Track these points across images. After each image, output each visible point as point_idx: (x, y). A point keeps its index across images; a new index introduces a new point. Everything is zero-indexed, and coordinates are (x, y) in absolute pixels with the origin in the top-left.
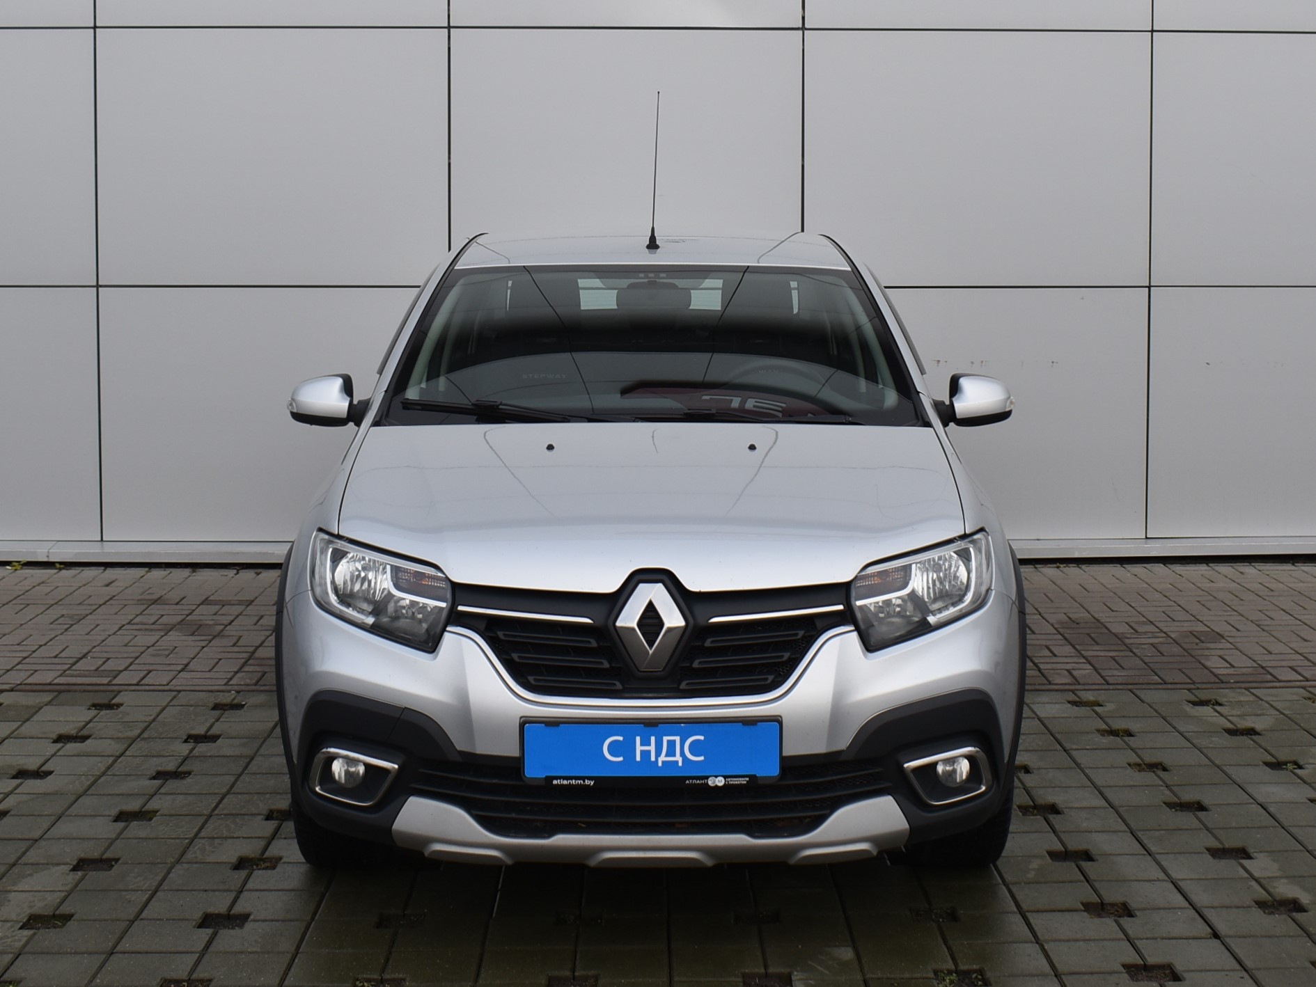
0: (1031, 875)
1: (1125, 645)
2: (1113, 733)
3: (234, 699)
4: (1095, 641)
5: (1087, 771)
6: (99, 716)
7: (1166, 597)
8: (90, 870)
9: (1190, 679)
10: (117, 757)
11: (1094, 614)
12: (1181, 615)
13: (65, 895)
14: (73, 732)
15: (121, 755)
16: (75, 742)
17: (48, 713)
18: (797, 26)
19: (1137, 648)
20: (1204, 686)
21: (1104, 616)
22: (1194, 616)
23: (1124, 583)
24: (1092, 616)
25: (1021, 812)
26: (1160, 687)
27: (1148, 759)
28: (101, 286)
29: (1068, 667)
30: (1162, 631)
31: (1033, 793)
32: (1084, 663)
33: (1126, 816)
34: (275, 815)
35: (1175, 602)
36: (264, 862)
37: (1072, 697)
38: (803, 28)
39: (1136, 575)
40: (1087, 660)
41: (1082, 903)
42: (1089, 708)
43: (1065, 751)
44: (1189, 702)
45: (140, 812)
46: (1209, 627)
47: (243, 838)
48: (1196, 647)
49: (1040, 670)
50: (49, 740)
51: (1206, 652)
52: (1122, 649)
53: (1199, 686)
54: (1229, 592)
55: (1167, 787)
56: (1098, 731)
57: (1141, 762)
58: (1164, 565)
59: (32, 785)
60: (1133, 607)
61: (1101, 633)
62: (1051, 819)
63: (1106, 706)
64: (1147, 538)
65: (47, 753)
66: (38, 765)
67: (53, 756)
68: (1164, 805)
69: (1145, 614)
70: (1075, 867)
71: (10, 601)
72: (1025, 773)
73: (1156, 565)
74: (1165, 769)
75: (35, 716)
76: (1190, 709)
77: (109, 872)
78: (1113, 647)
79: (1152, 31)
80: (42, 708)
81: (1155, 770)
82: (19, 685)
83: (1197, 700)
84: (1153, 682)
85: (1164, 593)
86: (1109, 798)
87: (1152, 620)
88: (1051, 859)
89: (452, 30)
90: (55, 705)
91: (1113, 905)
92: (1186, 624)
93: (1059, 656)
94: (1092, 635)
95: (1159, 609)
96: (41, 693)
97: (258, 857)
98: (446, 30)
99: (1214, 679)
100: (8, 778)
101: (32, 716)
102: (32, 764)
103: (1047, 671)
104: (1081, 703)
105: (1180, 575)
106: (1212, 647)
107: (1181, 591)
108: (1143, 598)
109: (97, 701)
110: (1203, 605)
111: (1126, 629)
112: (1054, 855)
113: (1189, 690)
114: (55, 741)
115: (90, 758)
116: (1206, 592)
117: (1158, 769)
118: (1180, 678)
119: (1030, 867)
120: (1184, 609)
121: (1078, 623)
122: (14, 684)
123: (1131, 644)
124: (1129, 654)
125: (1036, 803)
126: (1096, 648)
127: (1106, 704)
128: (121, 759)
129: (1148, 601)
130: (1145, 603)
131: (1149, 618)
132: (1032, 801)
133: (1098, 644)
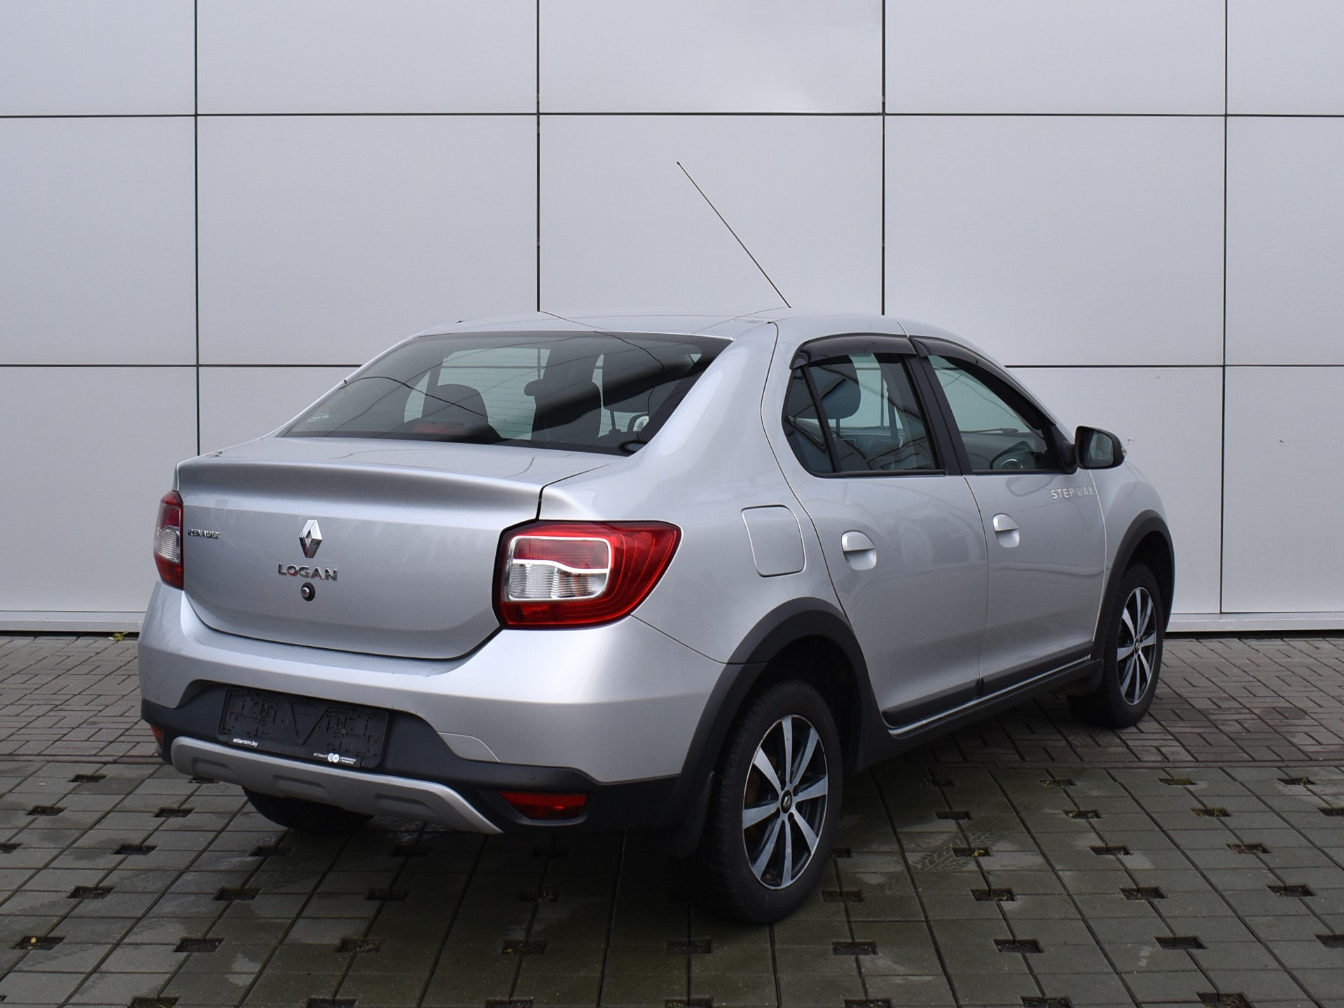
0: (1143, 963)
1: (1210, 721)
2: (1209, 812)
4: (1180, 717)
5: (1187, 853)
6: (200, 789)
7: (1245, 672)
8: (194, 951)
9: (1280, 757)
10: (218, 832)
11: (1175, 689)
12: (1262, 691)
13: (170, 978)
14: (175, 806)
15: (223, 830)
16: (177, 816)
17: (150, 787)
18: (877, 112)
19: (1222, 725)
20: (1293, 764)
21: (1186, 691)
22: (1275, 692)
23: (1201, 658)
24: (1173, 691)
25: (1124, 895)
26: (1250, 764)
27: (1247, 841)
28: (201, 366)
29: (1156, 743)
30: (1244, 707)
31: (1135, 875)
32: (1171, 739)
33: (1230, 900)
34: (377, 894)
35: (1254, 677)
36: (367, 944)
37: (1164, 776)
38: (884, 115)
39: (1212, 650)
40: (1173, 736)
41: (1198, 994)
42: (1181, 786)
43: (1162, 831)
44: (1280, 780)
45: (242, 890)
46: (1291, 703)
47: (346, 918)
48: (1280, 724)
49: (1128, 747)
50: (151, 814)
51: (1292, 729)
52: (1207, 725)
53: (1289, 764)
54: (1307, 667)
55: (1269, 869)
56: (1194, 810)
57: (1241, 844)
58: (1240, 640)
59: (135, 860)
60: (1213, 683)
61: (1184, 709)
62: (1156, 903)
63: (1198, 784)
64: (1221, 613)
65: (150, 828)
66: (141, 839)
67: (155, 830)
68: (1268, 889)
69: (1226, 689)
70: (1186, 955)
71: (112, 672)
72: (1125, 854)
73: (1232, 639)
74: (1265, 851)
75: (138, 789)
76: (1281, 787)
77: (213, 953)
78: (1198, 724)
79: (1226, 115)
80: (144, 780)
81: (1256, 851)
82: (122, 757)
83: (1288, 778)
84: (1242, 759)
85: (1243, 668)
86: (1212, 881)
87: (1234, 696)
88: (1162, 946)
89: (541, 116)
90: (158, 778)
91: (1229, 996)
92: (1268, 700)
93: (1146, 733)
94: (1176, 711)
95: (1240, 684)
96: (144, 766)
97: (361, 938)
98: (536, 117)
99: (1303, 757)
100: (112, 854)
101: (134, 790)
102: (135, 839)
103: (1135, 748)
104: (1173, 781)
105: (1256, 650)
106: (1297, 724)
107: (1259, 666)
108: (1222, 673)
110: (1283, 681)
111: (1209, 705)
112: (1163, 942)
113: (1279, 768)
114: (158, 815)
115: (192, 832)
116: (1284, 667)
117: (1258, 850)
118: (1269, 755)
119: (1141, 955)
120: (1264, 684)
122: (117, 756)
123: (1216, 720)
124: (1215, 730)
125: (1139, 886)
126: (1182, 724)
127: (1198, 782)
128: (222, 834)
129: (1227, 676)
130: (1225, 678)
131: (1231, 694)
132: (1135, 884)
133: (1183, 720)
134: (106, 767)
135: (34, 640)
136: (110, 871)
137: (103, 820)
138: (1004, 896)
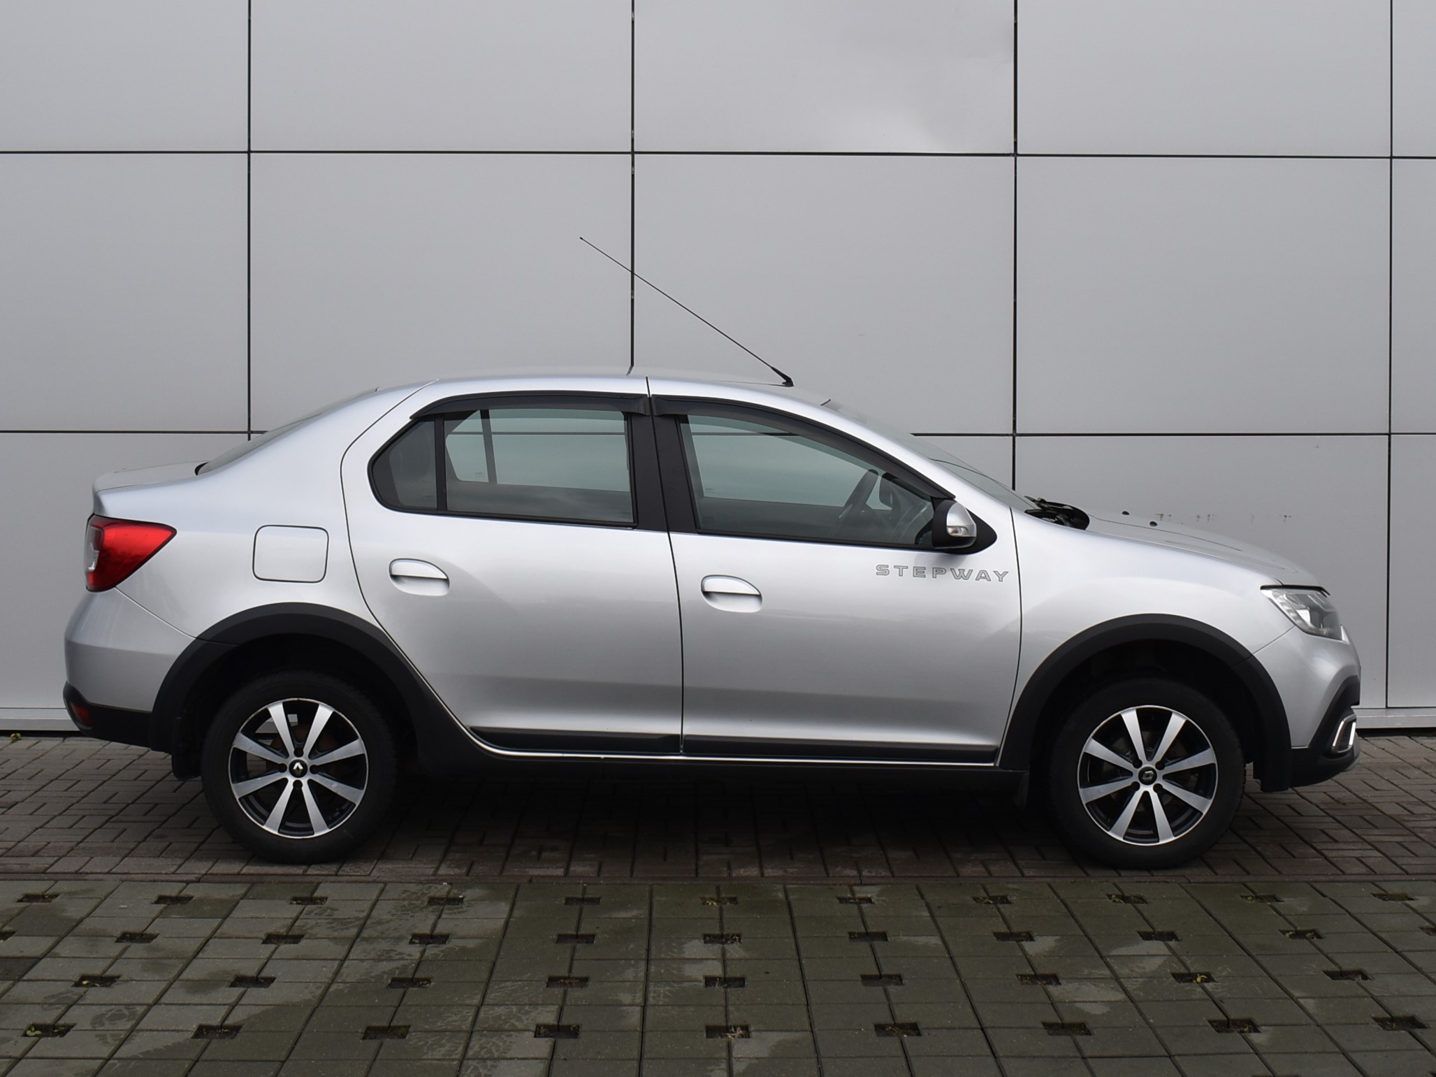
1: (1407, 829)
3: (449, 892)
4: (1372, 825)
5: (1433, 977)
6: (304, 912)
7: (1427, 773)
10: (341, 960)
11: (1357, 793)
14: (283, 931)
15: (345, 958)
16: (286, 943)
17: (247, 909)
18: (1009, 152)
19: (1421, 833)
21: (1369, 795)
23: (1374, 757)
24: (1355, 795)
25: (1379, 1026)
28: (253, 432)
29: (1357, 854)
31: (1385, 1002)
32: (1371, 849)
34: (542, 1030)
37: (1377, 891)
38: (1016, 154)
39: (1383, 749)
40: (1372, 845)
42: (1400, 903)
43: (1397, 952)
45: (389, 1027)
47: (518, 1059)
49: (1326, 858)
50: (258, 940)
52: (1405, 833)
56: (1422, 929)
58: (1410, 737)
59: (256, 995)
60: (1396, 786)
61: (1374, 815)
62: (1419, 1034)
63: (1418, 900)
64: (1387, 708)
65: (262, 956)
66: (256, 969)
67: (269, 959)
69: (1413, 793)
71: (164, 778)
73: (1401, 737)
75: (234, 912)
78: (1396, 833)
79: (1391, 157)
80: (238, 903)
82: (204, 875)
85: (1423, 769)
87: (1424, 800)
89: (636, 155)
90: (253, 899)
93: (1340, 842)
94: (1366, 817)
95: (1425, 788)
96: (233, 885)
98: (630, 156)
100: (227, 986)
101: (231, 912)
102: (250, 970)
103: (1335, 859)
104: (1389, 897)
105: (1431, 749)
108: (1403, 774)
109: (298, 895)
111: (1400, 811)
114: (265, 942)
115: (312, 961)
121: (1344, 804)
122: (199, 874)
123: (1413, 827)
124: (1415, 839)
125: (1393, 1015)
126: (1376, 832)
127: (1417, 897)
128: (346, 963)
129: (1409, 778)
130: (1408, 780)
131: (1421, 798)
132: (1387, 1012)
133: (1376, 828)
134: (189, 885)
135: (63, 741)
136: (233, 1007)
137: (205, 948)
138: (1245, 1027)
